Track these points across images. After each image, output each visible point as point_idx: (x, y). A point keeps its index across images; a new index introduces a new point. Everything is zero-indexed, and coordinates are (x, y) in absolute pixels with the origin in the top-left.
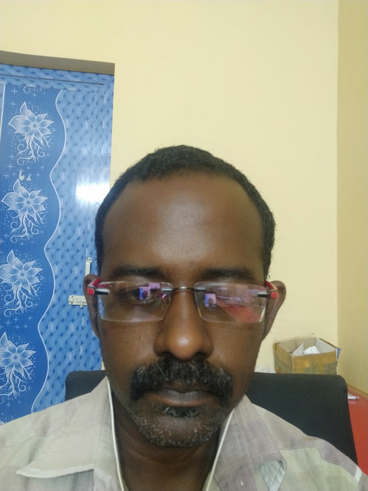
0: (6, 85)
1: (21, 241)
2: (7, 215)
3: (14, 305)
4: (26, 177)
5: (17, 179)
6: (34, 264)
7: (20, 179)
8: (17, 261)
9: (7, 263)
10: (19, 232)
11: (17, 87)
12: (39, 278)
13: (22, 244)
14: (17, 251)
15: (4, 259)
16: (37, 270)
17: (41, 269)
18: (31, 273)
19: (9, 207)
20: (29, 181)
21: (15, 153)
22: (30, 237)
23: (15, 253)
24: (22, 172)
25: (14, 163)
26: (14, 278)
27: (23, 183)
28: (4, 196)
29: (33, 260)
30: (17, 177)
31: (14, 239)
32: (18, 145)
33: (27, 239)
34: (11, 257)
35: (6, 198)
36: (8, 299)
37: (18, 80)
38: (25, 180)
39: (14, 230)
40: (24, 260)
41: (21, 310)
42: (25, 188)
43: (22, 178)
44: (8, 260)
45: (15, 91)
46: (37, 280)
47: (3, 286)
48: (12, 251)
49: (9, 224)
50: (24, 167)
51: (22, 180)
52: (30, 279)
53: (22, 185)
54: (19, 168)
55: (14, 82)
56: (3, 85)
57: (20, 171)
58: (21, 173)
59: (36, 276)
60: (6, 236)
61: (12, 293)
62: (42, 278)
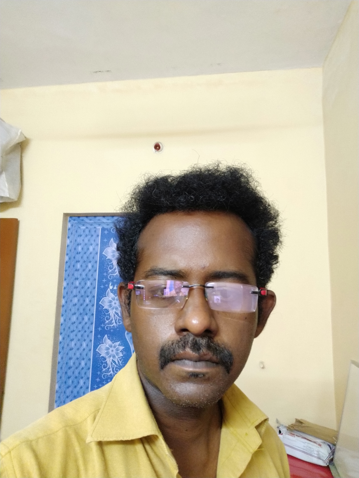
0: (101, 229)
1: (111, 330)
2: (103, 312)
3: (108, 371)
4: (114, 286)
5: (108, 289)
6: (119, 344)
7: (110, 289)
8: (109, 342)
9: (103, 343)
10: (110, 323)
11: (107, 229)
12: (122, 353)
13: (112, 331)
14: (109, 335)
15: (101, 341)
16: (121, 348)
17: (123, 347)
18: (117, 350)
19: (104, 307)
20: (115, 290)
21: (107, 272)
22: (117, 327)
23: (108, 337)
24: (112, 284)
25: (106, 278)
26: (107, 353)
27: (112, 291)
28: (101, 300)
29: (119, 341)
30: (108, 287)
31: (107, 328)
32: (108, 266)
33: (115, 327)
34: (105, 339)
35: (102, 301)
36: (105, 367)
37: (108, 225)
38: (113, 289)
39: (107, 321)
40: (113, 342)
41: (112, 374)
42: (113, 294)
43: (111, 287)
44: (104, 341)
45: (106, 232)
46: (121, 355)
47: (102, 358)
48: (106, 336)
49: (104, 318)
50: (112, 281)
51: (111, 289)
52: (117, 354)
53: (111, 292)
54: (109, 281)
55: (106, 227)
56: (99, 229)
57: (109, 284)
58: (110, 284)
59: (120, 352)
60: (103, 325)
61: (106, 363)
62: (124, 353)
